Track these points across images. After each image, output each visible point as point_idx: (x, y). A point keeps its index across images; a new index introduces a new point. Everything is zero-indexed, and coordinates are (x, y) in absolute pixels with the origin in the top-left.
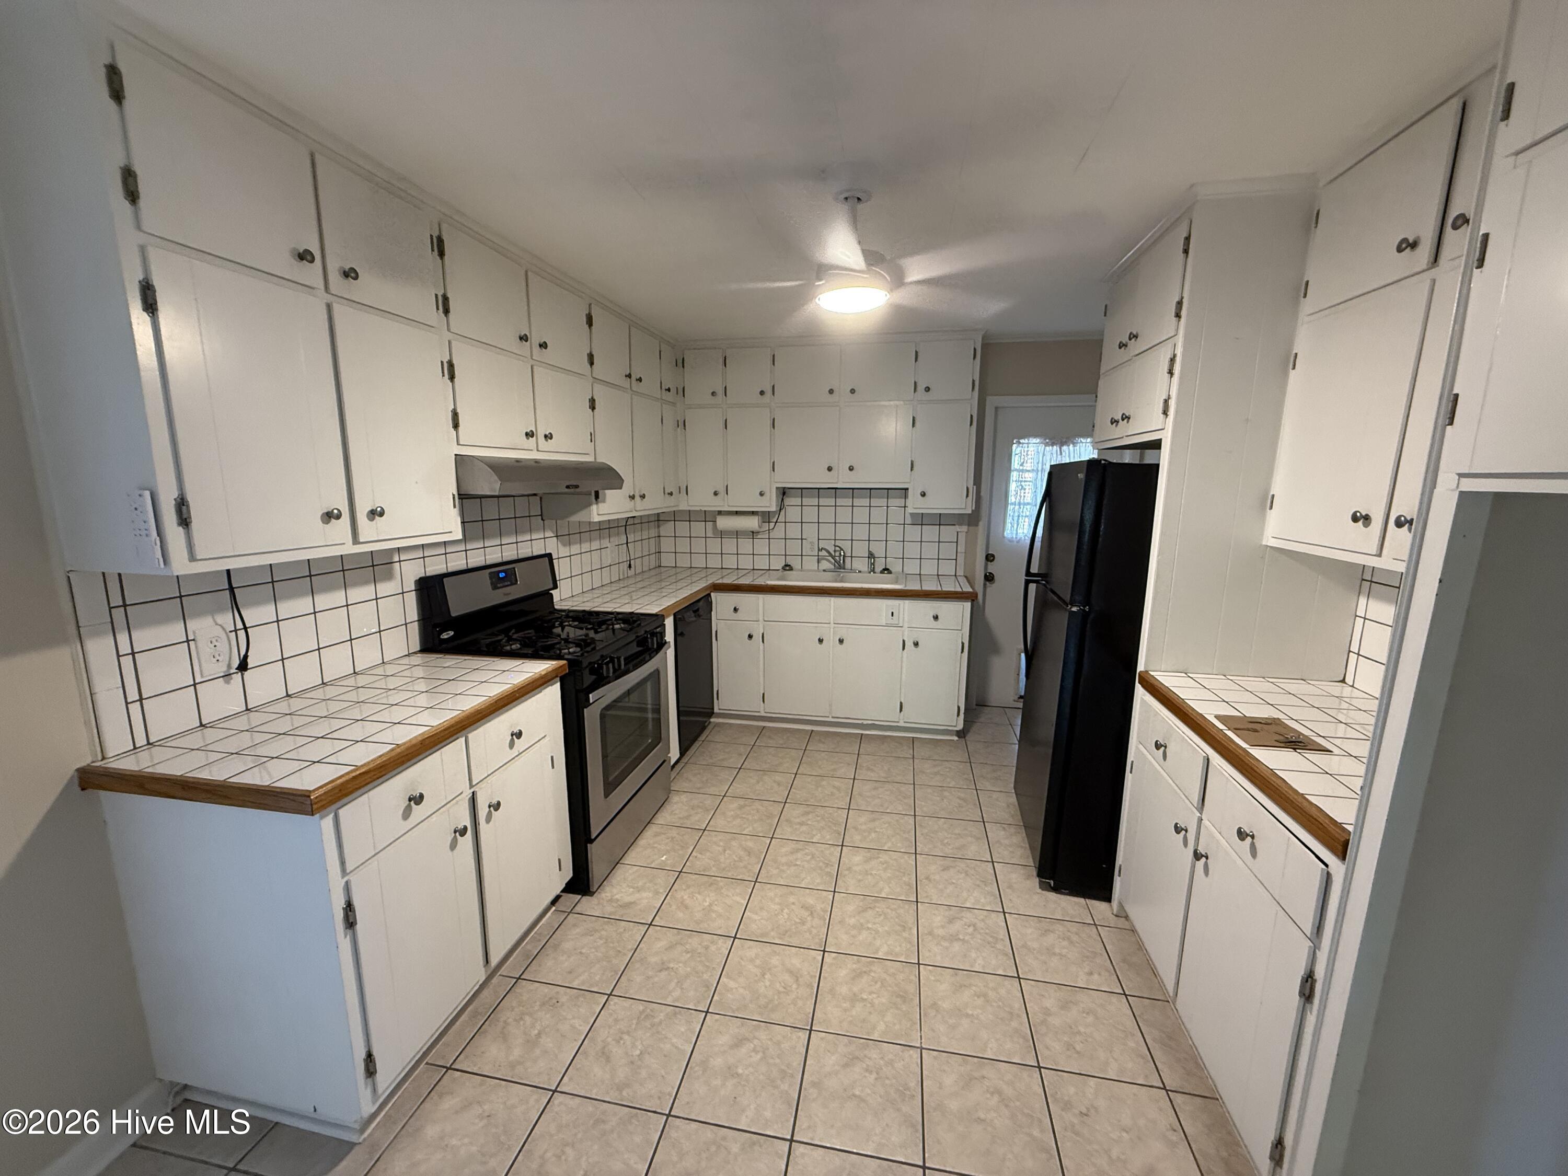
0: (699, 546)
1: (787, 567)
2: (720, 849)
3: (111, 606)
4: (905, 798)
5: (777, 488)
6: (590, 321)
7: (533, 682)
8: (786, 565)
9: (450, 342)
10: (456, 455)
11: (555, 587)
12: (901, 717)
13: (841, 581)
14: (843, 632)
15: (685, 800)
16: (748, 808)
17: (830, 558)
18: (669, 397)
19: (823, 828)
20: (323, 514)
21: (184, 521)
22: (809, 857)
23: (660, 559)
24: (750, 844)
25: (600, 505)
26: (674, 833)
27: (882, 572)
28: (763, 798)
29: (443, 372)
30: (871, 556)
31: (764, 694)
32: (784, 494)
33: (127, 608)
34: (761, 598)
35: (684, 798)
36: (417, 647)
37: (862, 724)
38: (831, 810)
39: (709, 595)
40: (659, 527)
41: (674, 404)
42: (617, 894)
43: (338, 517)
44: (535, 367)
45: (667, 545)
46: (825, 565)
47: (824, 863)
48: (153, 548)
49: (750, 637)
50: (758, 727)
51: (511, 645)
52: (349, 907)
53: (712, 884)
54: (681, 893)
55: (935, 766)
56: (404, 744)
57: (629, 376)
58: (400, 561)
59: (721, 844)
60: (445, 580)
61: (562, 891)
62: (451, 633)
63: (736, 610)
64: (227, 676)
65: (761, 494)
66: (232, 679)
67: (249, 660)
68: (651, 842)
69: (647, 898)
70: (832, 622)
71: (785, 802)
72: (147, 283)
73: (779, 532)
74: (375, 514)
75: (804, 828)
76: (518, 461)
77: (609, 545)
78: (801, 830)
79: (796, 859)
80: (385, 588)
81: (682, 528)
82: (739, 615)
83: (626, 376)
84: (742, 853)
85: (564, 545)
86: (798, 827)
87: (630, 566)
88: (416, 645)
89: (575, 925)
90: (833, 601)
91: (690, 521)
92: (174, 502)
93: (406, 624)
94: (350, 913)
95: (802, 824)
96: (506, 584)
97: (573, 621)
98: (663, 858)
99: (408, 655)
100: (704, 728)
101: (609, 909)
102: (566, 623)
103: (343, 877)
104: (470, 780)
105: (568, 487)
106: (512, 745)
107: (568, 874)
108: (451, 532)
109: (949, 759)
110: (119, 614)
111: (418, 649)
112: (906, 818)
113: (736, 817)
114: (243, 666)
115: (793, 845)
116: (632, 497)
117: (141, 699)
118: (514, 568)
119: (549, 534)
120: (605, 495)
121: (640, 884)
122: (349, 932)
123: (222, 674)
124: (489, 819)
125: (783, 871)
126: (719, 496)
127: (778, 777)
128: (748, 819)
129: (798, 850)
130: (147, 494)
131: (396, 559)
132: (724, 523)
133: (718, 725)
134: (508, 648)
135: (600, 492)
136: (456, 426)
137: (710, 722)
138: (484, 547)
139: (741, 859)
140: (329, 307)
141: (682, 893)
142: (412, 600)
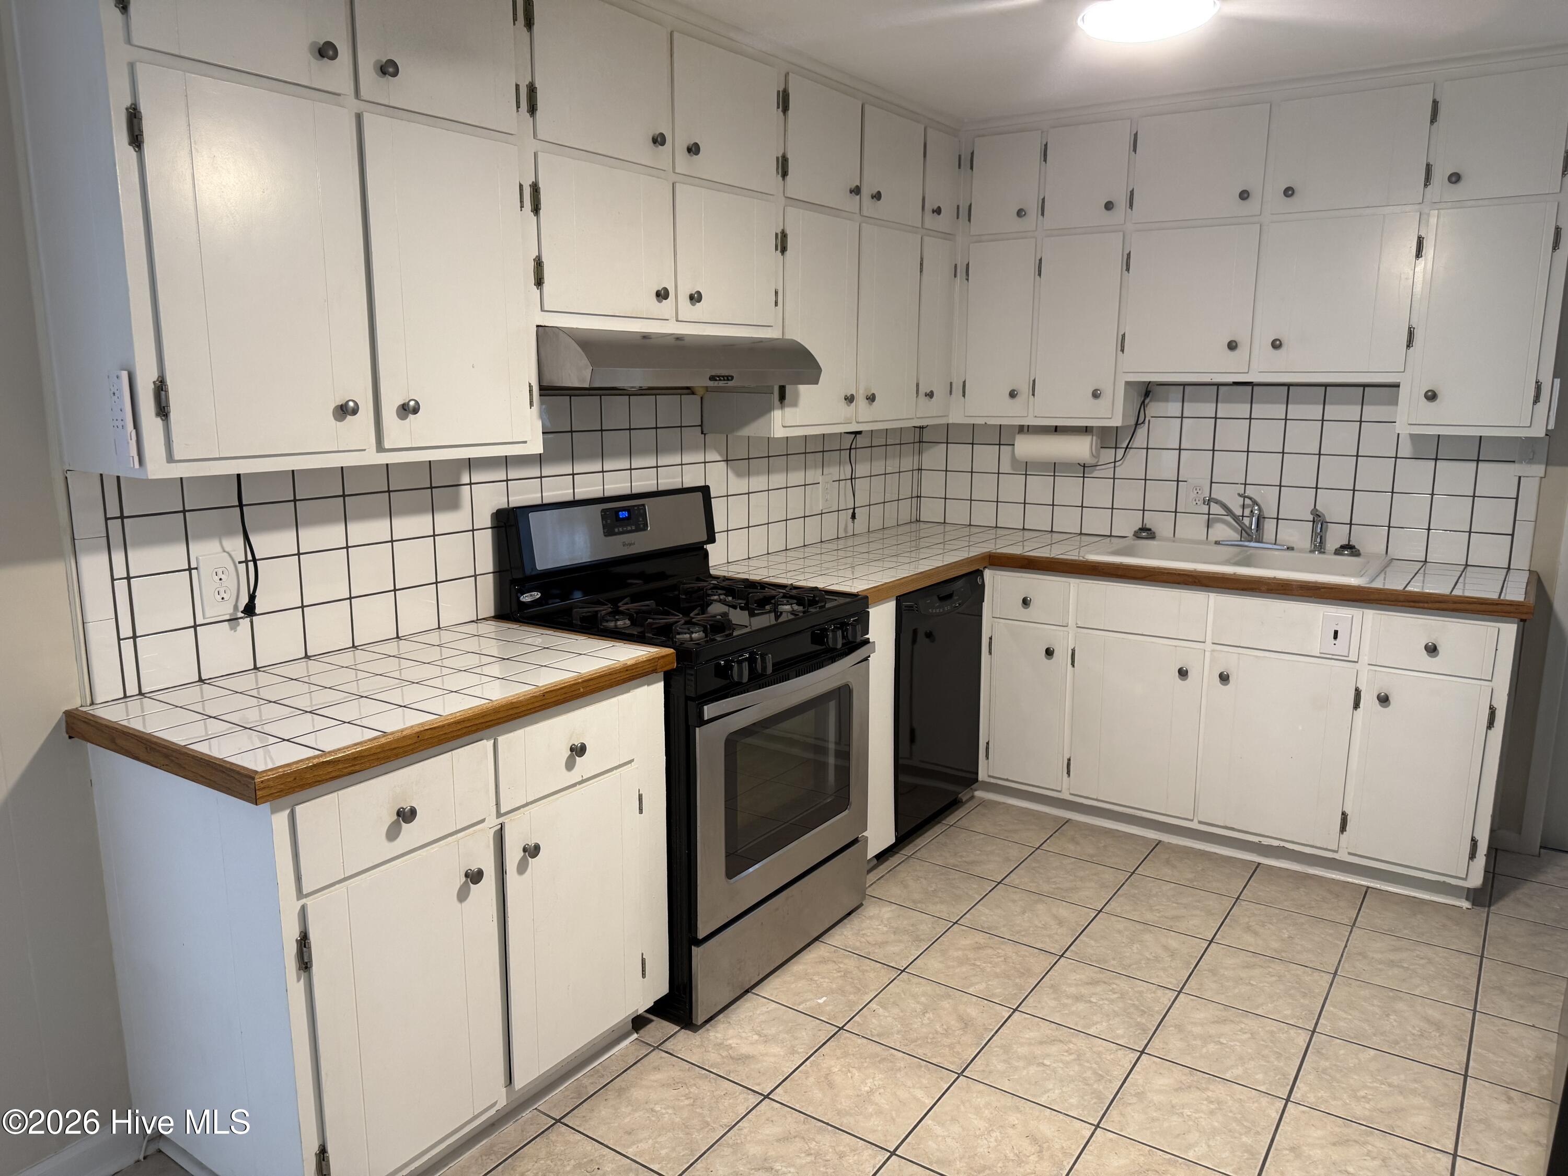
0: (984, 487)
1: (1145, 533)
2: (919, 1008)
3: (108, 516)
4: (1304, 995)
5: (1127, 383)
6: (784, 101)
7: (610, 674)
8: (1143, 529)
9: (536, 155)
10: (538, 326)
11: (711, 539)
12: (1343, 844)
13: (1248, 565)
14: (1229, 661)
15: (887, 916)
16: (990, 951)
17: (1229, 518)
18: (943, 222)
19: (1116, 1014)
20: (337, 407)
21: (163, 411)
22: (1072, 1057)
23: (919, 508)
24: (973, 1012)
25: (788, 410)
26: (850, 963)
27: (1338, 552)
28: (1025, 940)
29: (522, 202)
30: (1319, 521)
31: (1069, 760)
32: (1147, 394)
33: (125, 520)
34: (1075, 586)
35: (887, 912)
36: (491, 613)
37: (1259, 844)
38: (1142, 986)
39: (979, 573)
40: (920, 452)
41: (948, 236)
42: (732, 1038)
43: (355, 411)
44: (678, 185)
45: (932, 484)
46: (1222, 531)
47: (1095, 1073)
48: (128, 443)
49: (1049, 653)
50: (1056, 818)
51: (618, 620)
52: (304, 942)
53: (883, 1060)
54: (830, 1061)
55: (1396, 950)
56: (392, 733)
57: (856, 191)
58: (471, 484)
59: (923, 999)
60: (532, 516)
61: (648, 1011)
62: (537, 595)
63: (1026, 602)
64: (233, 620)
65: (1096, 395)
66: (238, 625)
67: (257, 601)
68: (811, 971)
69: (775, 1056)
70: (1209, 641)
71: (1062, 956)
72: (135, 109)
73: (1133, 465)
74: (407, 410)
75: (1081, 1006)
76: (646, 336)
77: (820, 479)
78: (1074, 1008)
79: (1048, 1055)
80: (446, 521)
81: (960, 455)
82: (1033, 612)
83: (851, 191)
84: (954, 1023)
85: (739, 474)
86: (1069, 1001)
87: (853, 516)
88: (488, 606)
89: (657, 1069)
90: (1214, 601)
91: (973, 444)
92: (152, 386)
93: (475, 576)
94: (304, 949)
95: (1078, 998)
96: (629, 528)
97: (726, 595)
98: (821, 1001)
99: (477, 621)
100: (954, 804)
101: (712, 1058)
102: (716, 597)
103: (298, 899)
104: (498, 804)
105: (712, 378)
106: (570, 765)
107: (662, 989)
108: (525, 442)
109: (1435, 942)
110: (115, 525)
111: (493, 614)
112: (1293, 1032)
113: (962, 962)
114: (250, 610)
115: (1047, 1029)
116: (850, 399)
117: (135, 637)
118: (644, 505)
119: (712, 456)
120: (797, 395)
121: (773, 1031)
122: (303, 975)
123: (228, 617)
124: (522, 868)
125: (1016, 1069)
126: (1018, 400)
127: (1064, 911)
128: (983, 970)
129: (1053, 1041)
130: (124, 375)
131: (465, 479)
132: (1027, 447)
133: (983, 803)
134: (612, 624)
135: (789, 389)
136: (539, 282)
137: (973, 797)
138: (603, 472)
139: (946, 1034)
140: (359, 118)
141: (832, 1063)
142: (485, 540)
